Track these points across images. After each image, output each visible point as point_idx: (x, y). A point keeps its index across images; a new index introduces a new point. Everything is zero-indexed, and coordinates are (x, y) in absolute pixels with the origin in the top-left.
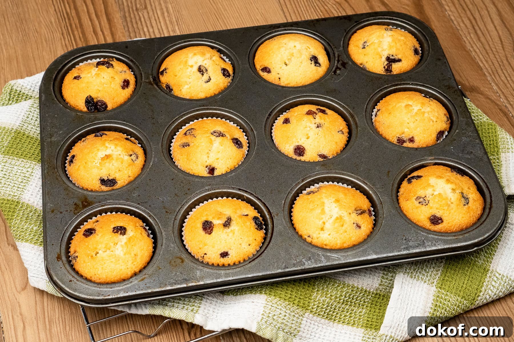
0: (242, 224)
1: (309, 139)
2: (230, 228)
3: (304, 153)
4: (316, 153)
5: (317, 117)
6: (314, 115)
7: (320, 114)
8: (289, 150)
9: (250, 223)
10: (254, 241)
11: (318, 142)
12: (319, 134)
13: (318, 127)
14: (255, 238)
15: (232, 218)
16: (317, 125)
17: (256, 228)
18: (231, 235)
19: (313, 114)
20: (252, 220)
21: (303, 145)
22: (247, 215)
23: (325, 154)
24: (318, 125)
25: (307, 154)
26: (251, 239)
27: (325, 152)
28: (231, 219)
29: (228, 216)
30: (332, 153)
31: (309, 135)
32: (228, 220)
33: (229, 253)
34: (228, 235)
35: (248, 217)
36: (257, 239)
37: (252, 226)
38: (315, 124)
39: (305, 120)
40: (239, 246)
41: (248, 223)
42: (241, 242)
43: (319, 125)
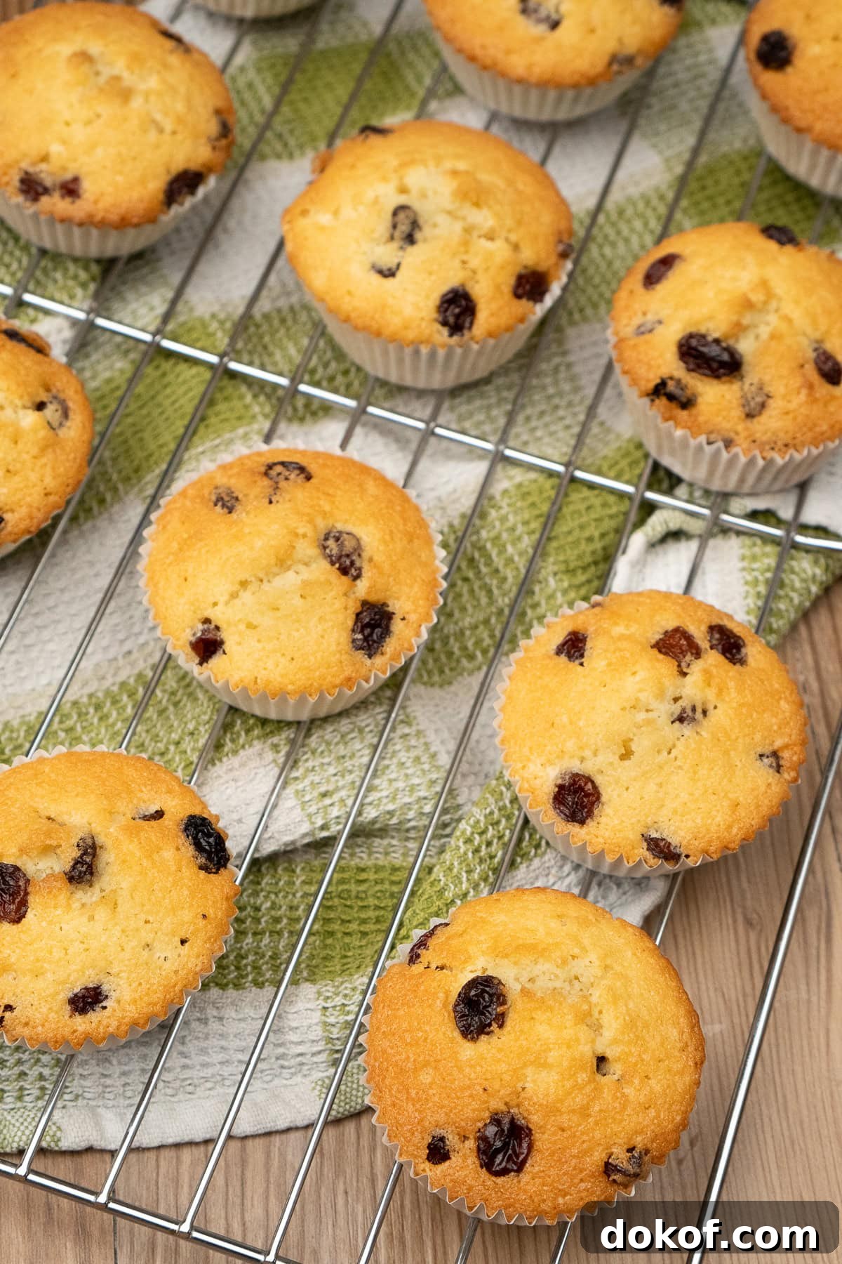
0: (145, 862)
1: (626, 763)
2: (97, 887)
3: (590, 814)
4: (640, 830)
5: (697, 669)
6: (689, 657)
7: (713, 658)
8: (538, 782)
9: (173, 850)
10: (202, 923)
11: (660, 785)
12: (674, 752)
13: (681, 719)
14: (201, 911)
15: (100, 840)
16: (677, 712)
17: (201, 868)
18: (102, 914)
19: (683, 653)
20: (183, 836)
21: (599, 780)
22: (159, 815)
23: (674, 840)
24: (684, 711)
25: (603, 820)
26: (187, 915)
27: (677, 834)
28: (94, 847)
29: (81, 834)
30: (698, 844)
31: (634, 747)
32: (85, 853)
33: (105, 988)
34: (91, 918)
35: (166, 820)
36: (211, 912)
37: (184, 863)
38: (676, 700)
39: (641, 675)
40: (145, 953)
41: (168, 854)
42: (148, 938)
43: (689, 712)
